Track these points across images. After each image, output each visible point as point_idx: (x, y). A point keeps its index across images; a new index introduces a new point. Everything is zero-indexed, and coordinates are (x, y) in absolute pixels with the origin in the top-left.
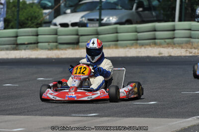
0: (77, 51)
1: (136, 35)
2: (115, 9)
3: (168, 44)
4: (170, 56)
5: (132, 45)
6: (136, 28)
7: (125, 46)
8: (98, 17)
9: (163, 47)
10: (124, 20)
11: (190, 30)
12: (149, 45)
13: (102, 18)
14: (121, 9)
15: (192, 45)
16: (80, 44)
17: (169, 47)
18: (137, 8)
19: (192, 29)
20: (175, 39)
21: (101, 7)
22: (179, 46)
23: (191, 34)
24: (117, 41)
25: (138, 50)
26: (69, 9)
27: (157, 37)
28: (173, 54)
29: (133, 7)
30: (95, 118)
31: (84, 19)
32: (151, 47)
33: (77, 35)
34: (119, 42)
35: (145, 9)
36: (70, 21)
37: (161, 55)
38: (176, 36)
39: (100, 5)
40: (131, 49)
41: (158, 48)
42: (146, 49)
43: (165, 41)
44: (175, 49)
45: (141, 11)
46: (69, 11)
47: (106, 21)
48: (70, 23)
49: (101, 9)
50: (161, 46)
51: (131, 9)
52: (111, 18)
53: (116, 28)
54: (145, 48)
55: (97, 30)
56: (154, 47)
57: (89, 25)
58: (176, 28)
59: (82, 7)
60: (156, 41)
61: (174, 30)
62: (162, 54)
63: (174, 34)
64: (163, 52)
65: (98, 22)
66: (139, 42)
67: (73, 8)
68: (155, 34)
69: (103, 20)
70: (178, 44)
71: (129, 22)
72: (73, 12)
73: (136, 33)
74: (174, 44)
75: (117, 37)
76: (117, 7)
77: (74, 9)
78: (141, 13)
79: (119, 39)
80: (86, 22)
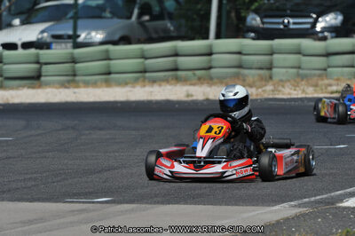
0: (39, 91)
1: (143, 62)
2: (100, 17)
3: (199, 79)
4: (208, 100)
5: (136, 81)
6: (143, 51)
7: (125, 83)
8: (71, 33)
9: (191, 85)
10: (116, 37)
11: (239, 53)
12: (166, 80)
13: (78, 33)
14: (111, 18)
15: (244, 80)
16: (43, 79)
17: (202, 84)
18: (140, 15)
19: (244, 52)
20: (213, 71)
21: (76, 13)
22: (221, 83)
23: (241, 60)
24: (109, 73)
25: (148, 89)
26: (16, 18)
27: (180, 67)
28: (211, 97)
29: (132, 13)
30: (108, 205)
31: (45, 34)
32: (171, 84)
33: (38, 62)
34: (112, 76)
35: (154, 18)
36: (20, 39)
37: (190, 99)
38: (214, 64)
39: (74, 11)
40: (134, 87)
41: (184, 85)
42: (163, 87)
43: (194, 74)
44: (213, 87)
45: (147, 21)
46: (17, 22)
47: (85, 38)
48: (19, 43)
49: (76, 18)
50: (188, 83)
51: (129, 17)
52: (93, 34)
53: (107, 51)
54: (160, 85)
55: (72, 54)
56: (175, 85)
57: (54, 46)
58: (215, 50)
59: (40, 15)
60: (179, 73)
61: (210, 54)
62: (192, 96)
63: (210, 61)
64: (194, 93)
65: (71, 40)
66: (147, 75)
67: (24, 17)
68: (176, 62)
69: (79, 36)
70: (218, 78)
71: (125, 40)
72: (23, 23)
73: (142, 60)
74: (211, 79)
75: (109, 66)
76: (103, 15)
77: (26, 19)
78: (147, 24)
79: (113, 70)
80: (49, 40)
